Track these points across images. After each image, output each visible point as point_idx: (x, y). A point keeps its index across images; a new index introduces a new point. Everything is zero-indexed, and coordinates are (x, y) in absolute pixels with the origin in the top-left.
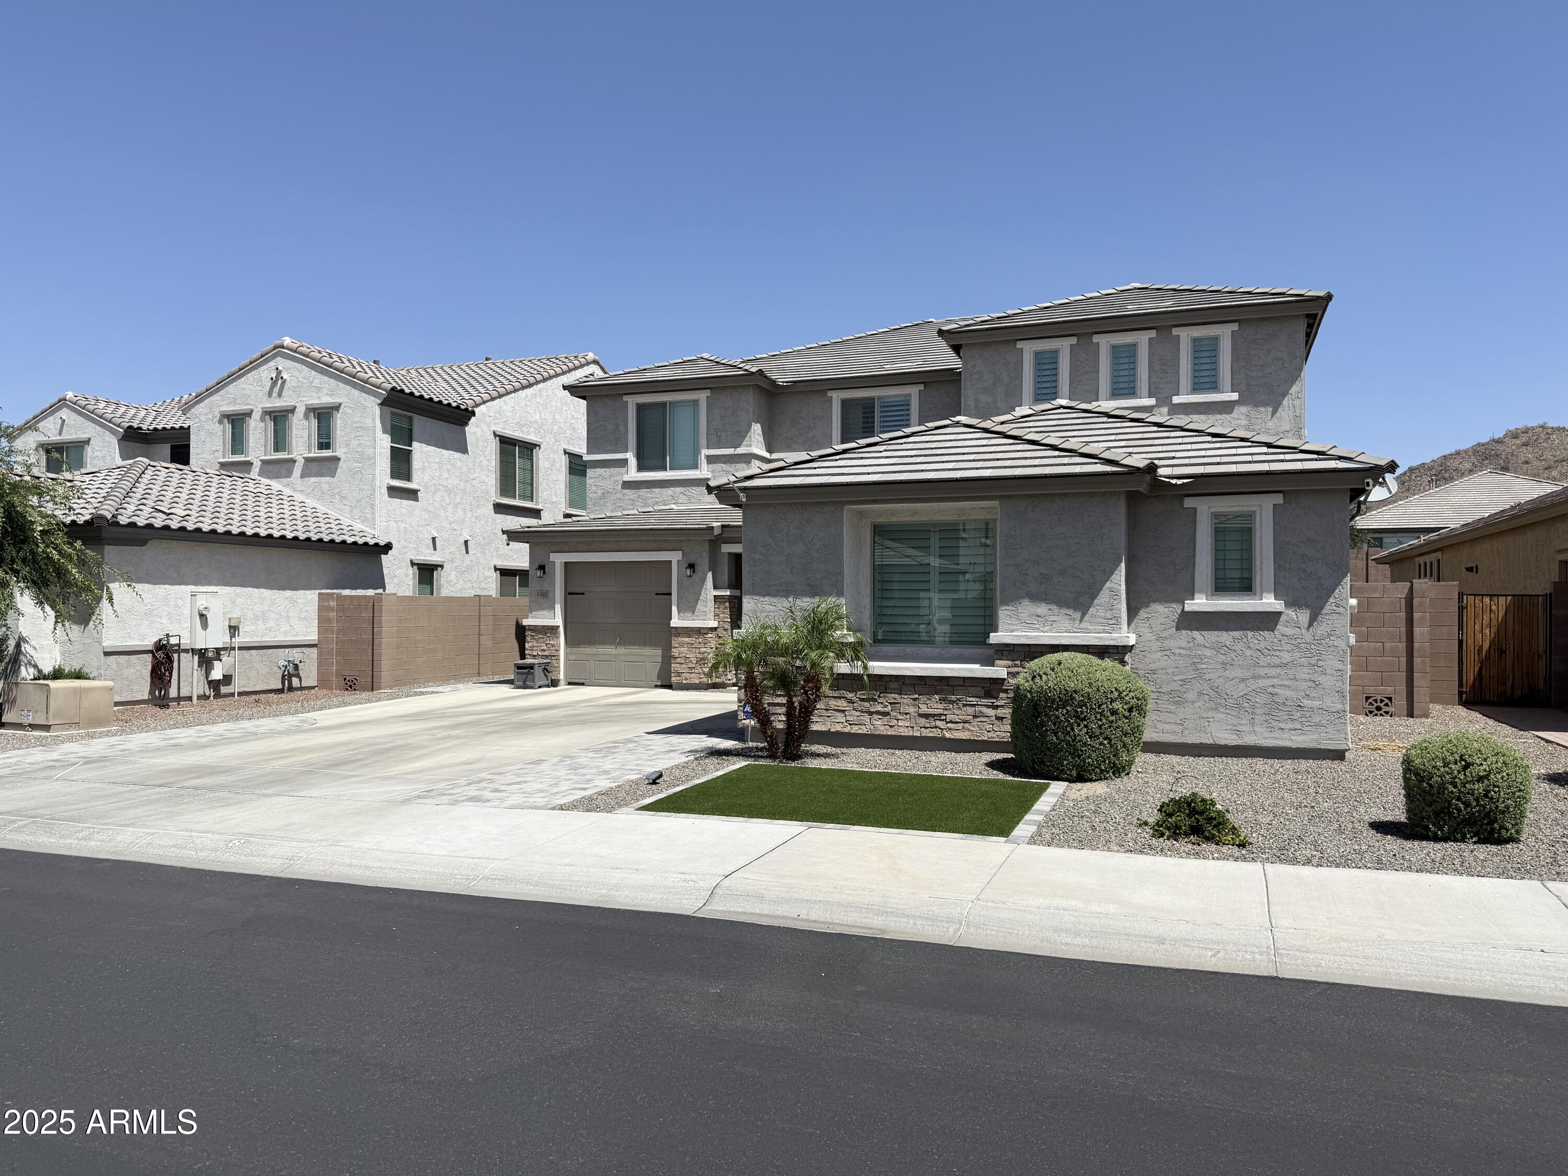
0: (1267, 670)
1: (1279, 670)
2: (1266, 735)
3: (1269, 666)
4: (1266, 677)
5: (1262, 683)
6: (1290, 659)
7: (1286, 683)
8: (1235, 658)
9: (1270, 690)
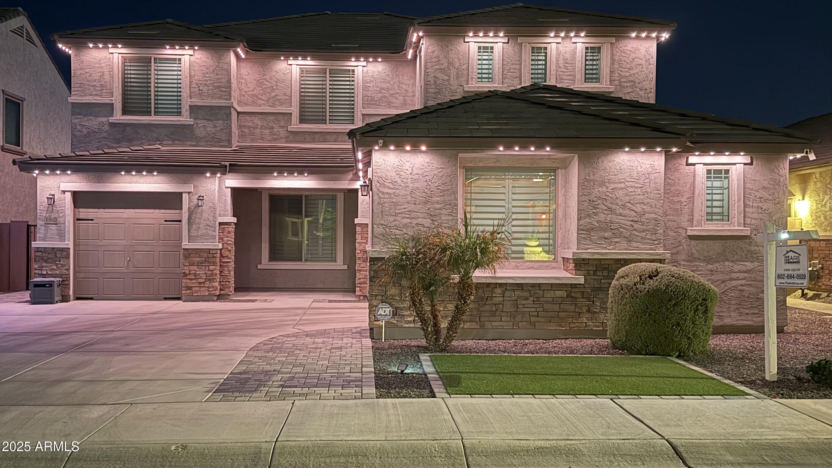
0: (738, 275)
1: (746, 275)
2: (738, 318)
3: (740, 272)
4: (738, 279)
5: (734, 283)
6: (752, 267)
7: (750, 283)
8: (718, 267)
9: (740, 288)
